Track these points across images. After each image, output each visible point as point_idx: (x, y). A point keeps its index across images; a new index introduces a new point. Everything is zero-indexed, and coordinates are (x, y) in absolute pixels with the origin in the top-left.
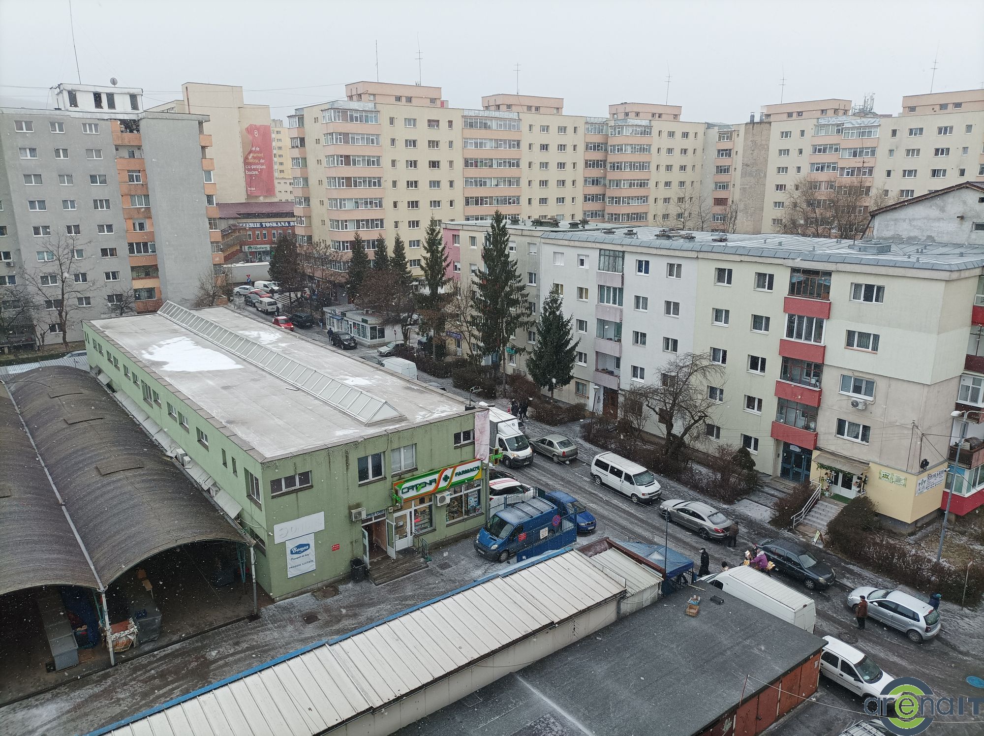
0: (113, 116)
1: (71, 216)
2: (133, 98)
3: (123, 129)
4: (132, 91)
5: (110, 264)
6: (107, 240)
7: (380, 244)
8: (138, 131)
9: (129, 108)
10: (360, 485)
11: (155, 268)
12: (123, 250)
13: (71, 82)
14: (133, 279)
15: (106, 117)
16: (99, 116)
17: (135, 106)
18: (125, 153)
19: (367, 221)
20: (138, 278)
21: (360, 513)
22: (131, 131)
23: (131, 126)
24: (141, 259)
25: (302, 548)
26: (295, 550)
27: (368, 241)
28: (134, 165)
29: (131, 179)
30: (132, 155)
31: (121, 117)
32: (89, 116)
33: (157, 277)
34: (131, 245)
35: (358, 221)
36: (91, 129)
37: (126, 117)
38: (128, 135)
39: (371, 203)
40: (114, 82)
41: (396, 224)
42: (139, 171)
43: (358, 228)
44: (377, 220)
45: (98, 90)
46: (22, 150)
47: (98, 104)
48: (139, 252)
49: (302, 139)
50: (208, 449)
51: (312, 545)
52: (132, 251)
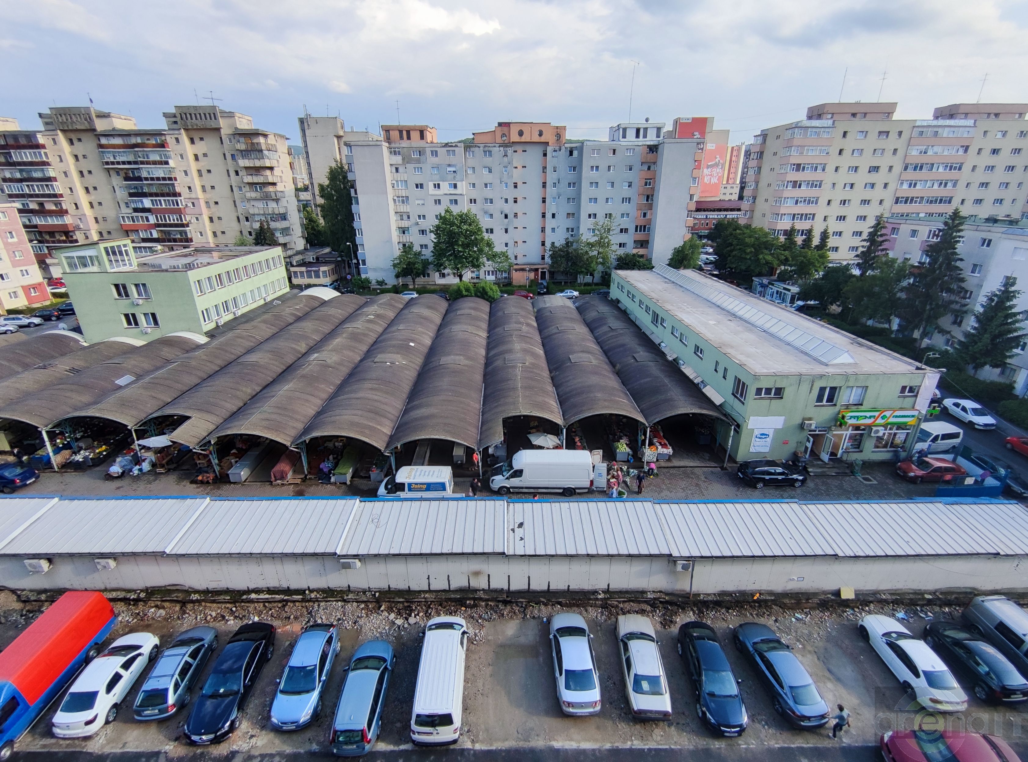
0: (644, 143)
1: (608, 208)
2: (659, 129)
3: (648, 151)
4: (659, 126)
5: (623, 238)
6: (626, 223)
7: (809, 233)
8: (657, 152)
9: (654, 138)
10: (816, 406)
11: (647, 242)
12: (632, 230)
13: (624, 122)
14: (634, 248)
15: (640, 144)
16: (636, 143)
17: (658, 136)
18: (646, 168)
19: (802, 215)
20: (636, 248)
21: (811, 425)
22: (653, 153)
23: (653, 149)
24: (640, 236)
25: (764, 435)
26: (759, 436)
27: (799, 231)
28: (649, 174)
29: (646, 184)
30: (649, 168)
31: (649, 143)
32: (631, 144)
33: (647, 248)
34: (637, 227)
35: (794, 215)
36: (630, 153)
37: (652, 143)
38: (650, 155)
39: (809, 201)
40: (647, 120)
41: (825, 219)
42: (651, 179)
43: (793, 219)
44: (810, 214)
45: (639, 126)
46: (592, 167)
47: (637, 136)
48: (640, 231)
49: (762, 153)
50: (702, 359)
51: (771, 436)
52: (636, 231)
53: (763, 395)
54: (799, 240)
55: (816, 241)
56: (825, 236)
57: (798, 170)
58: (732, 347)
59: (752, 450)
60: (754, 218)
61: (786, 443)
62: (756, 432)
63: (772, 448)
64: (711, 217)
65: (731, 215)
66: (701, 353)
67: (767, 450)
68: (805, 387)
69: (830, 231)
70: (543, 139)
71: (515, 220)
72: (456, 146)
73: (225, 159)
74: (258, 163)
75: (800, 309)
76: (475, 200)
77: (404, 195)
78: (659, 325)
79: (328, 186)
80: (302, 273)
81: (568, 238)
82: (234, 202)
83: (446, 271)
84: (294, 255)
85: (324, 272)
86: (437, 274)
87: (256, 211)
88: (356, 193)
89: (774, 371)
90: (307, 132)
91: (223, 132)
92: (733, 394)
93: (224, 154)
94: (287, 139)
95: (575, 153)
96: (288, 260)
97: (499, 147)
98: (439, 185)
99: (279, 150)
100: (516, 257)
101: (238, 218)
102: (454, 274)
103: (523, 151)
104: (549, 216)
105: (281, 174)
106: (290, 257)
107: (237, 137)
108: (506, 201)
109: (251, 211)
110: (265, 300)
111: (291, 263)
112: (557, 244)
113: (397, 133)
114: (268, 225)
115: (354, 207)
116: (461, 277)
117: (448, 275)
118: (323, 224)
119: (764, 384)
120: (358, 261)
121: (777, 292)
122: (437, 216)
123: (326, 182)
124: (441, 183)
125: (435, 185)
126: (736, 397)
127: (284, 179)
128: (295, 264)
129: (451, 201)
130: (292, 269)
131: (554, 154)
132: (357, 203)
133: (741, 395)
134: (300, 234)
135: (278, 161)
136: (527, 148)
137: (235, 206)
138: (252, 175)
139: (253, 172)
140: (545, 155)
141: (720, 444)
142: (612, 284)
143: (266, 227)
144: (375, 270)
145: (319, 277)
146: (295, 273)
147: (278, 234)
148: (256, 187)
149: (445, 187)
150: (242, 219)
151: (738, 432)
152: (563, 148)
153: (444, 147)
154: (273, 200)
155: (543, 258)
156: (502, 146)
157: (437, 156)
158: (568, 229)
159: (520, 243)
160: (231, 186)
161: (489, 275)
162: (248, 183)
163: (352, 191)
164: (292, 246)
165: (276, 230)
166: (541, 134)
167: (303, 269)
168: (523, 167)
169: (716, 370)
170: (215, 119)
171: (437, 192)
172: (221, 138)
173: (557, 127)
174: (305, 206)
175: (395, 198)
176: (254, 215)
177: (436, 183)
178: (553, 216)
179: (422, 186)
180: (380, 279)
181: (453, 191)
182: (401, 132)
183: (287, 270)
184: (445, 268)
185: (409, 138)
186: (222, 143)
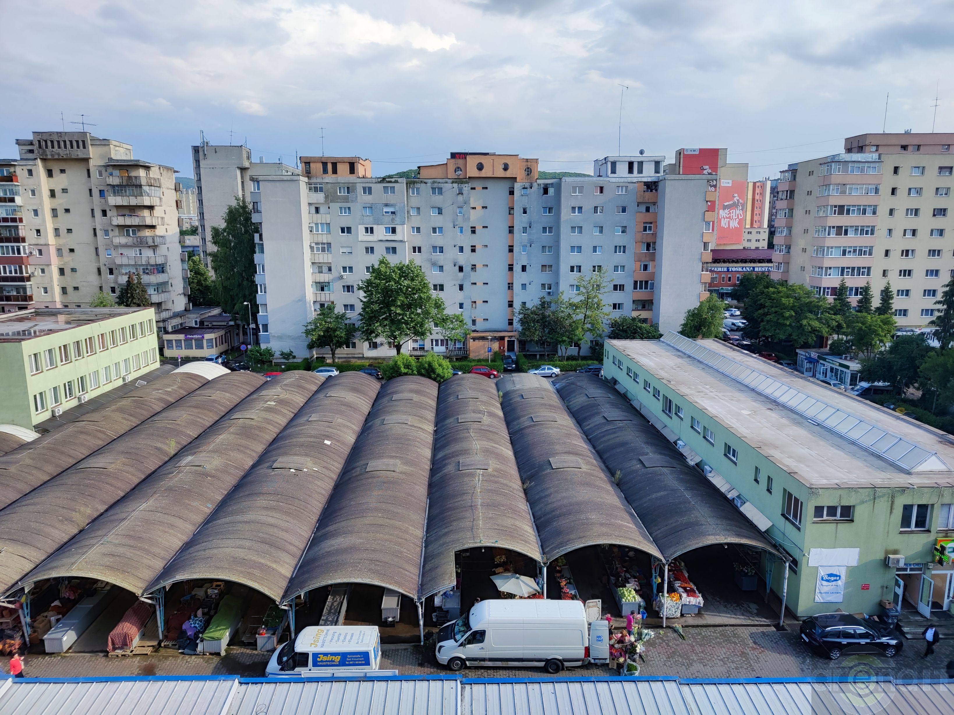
0: (640, 180)
1: (597, 258)
2: (657, 163)
3: (645, 189)
4: (657, 159)
5: (618, 297)
6: (619, 278)
7: (865, 291)
8: (656, 190)
9: (652, 173)
10: (901, 533)
11: (651, 302)
12: (629, 287)
13: (613, 155)
14: (633, 310)
15: (635, 180)
16: (629, 180)
17: (657, 171)
18: (643, 208)
19: (853, 269)
20: (636, 310)
21: (898, 560)
22: (651, 191)
23: (652, 186)
24: (642, 294)
25: (833, 577)
26: (826, 577)
27: (851, 289)
28: (648, 217)
29: (645, 229)
30: (648, 209)
31: (645, 180)
32: (622, 180)
33: (651, 310)
34: (636, 282)
35: (843, 269)
36: (622, 191)
37: (649, 180)
38: (648, 194)
39: (860, 251)
40: (642, 152)
42: (651, 223)
43: (842, 274)
44: (863, 268)
45: (632, 159)
46: (573, 208)
47: (631, 170)
48: (641, 288)
49: (792, 192)
50: (735, 464)
51: (843, 577)
52: (635, 288)
53: (825, 517)
54: (854, 300)
55: (876, 302)
56: (886, 295)
57: (841, 212)
58: (776, 447)
59: (819, 598)
60: (791, 272)
61: (865, 587)
62: (822, 572)
63: (847, 597)
64: (734, 269)
65: (760, 268)
66: (734, 455)
67: (838, 598)
68: (883, 505)
69: (894, 289)
70: (508, 174)
71: (472, 274)
72: (396, 182)
73: (91, 195)
74: (133, 201)
75: (865, 394)
76: (420, 248)
77: (325, 241)
78: (674, 416)
79: (224, 230)
80: (178, 341)
81: (543, 298)
82: (97, 249)
83: (378, 340)
84: (171, 318)
85: (210, 341)
86: (366, 344)
87: (125, 261)
88: (261, 238)
89: (836, 481)
90: (202, 163)
91: (92, 163)
92: (783, 515)
93: (90, 190)
94: (175, 172)
95: (551, 191)
96: (161, 325)
97: (453, 183)
98: (372, 229)
99: (163, 186)
100: (474, 322)
101: (99, 270)
102: (389, 343)
103: (483, 188)
104: (517, 268)
105: (163, 215)
106: (164, 321)
107: (110, 170)
108: (461, 249)
109: (118, 261)
110: (124, 379)
111: (165, 328)
112: (529, 305)
113: (320, 166)
114: (139, 278)
115: (257, 257)
116: (398, 348)
117: (382, 344)
118: (214, 278)
119: (826, 501)
120: (257, 325)
121: (832, 369)
122: (368, 268)
123: (223, 225)
124: (375, 227)
125: (367, 229)
126: (787, 519)
127: (166, 220)
128: (170, 330)
129: (387, 249)
130: (166, 337)
131: (523, 192)
132: (262, 251)
133: (795, 517)
134: (181, 291)
135: (161, 199)
136: (488, 184)
137: (97, 254)
138: (124, 215)
139: (127, 212)
140: (512, 193)
141: (771, 590)
142: (605, 359)
143: (136, 281)
144: (280, 338)
145: (202, 348)
146: (170, 341)
147: (151, 291)
148: (128, 231)
149: (380, 232)
150: (105, 271)
151: (795, 572)
152: (535, 185)
153: (380, 182)
154: (149, 247)
155: (511, 323)
156: (456, 182)
157: (370, 193)
158: (543, 285)
159: (479, 302)
160: (95, 230)
161: (437, 345)
162: (118, 226)
163: (257, 236)
164: (169, 306)
165: (149, 285)
166: (506, 168)
167: (181, 337)
168: (483, 207)
169: (756, 480)
170: (84, 147)
171: (369, 237)
172: (88, 171)
173: (527, 160)
174: (191, 255)
175: (313, 245)
176: (121, 266)
177: (369, 226)
178: (524, 268)
179: (349, 230)
180: (286, 351)
181: (391, 237)
182: (325, 164)
183: (159, 338)
184: (377, 336)
185: (335, 171)
186: (89, 176)
